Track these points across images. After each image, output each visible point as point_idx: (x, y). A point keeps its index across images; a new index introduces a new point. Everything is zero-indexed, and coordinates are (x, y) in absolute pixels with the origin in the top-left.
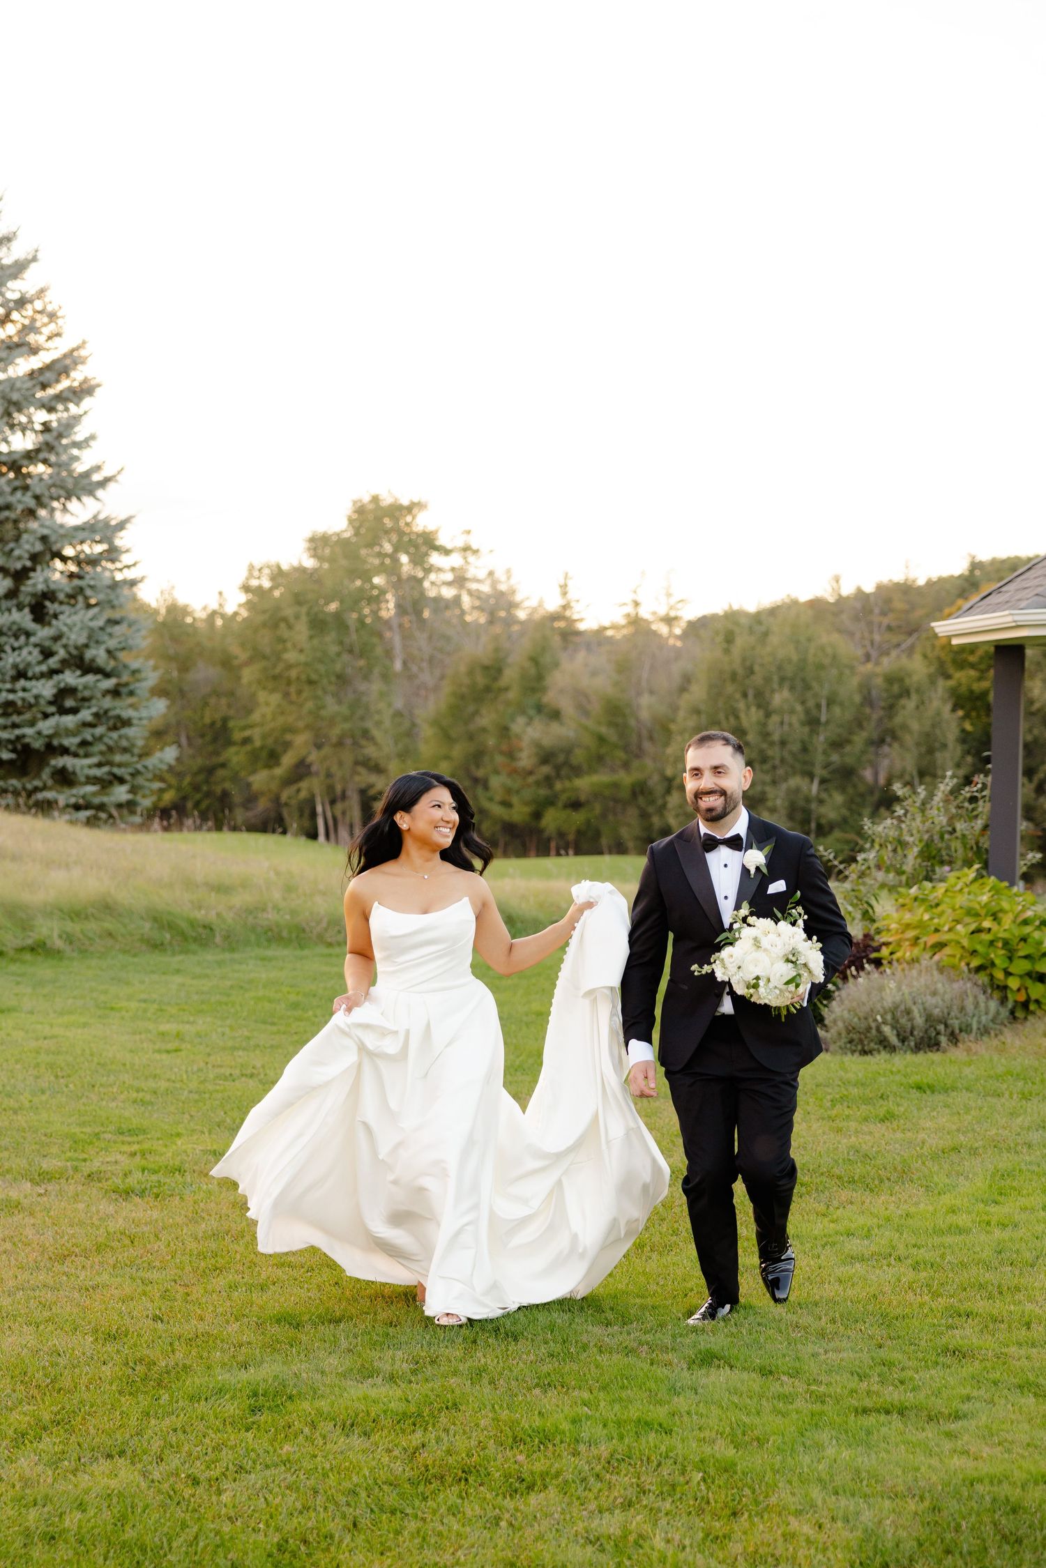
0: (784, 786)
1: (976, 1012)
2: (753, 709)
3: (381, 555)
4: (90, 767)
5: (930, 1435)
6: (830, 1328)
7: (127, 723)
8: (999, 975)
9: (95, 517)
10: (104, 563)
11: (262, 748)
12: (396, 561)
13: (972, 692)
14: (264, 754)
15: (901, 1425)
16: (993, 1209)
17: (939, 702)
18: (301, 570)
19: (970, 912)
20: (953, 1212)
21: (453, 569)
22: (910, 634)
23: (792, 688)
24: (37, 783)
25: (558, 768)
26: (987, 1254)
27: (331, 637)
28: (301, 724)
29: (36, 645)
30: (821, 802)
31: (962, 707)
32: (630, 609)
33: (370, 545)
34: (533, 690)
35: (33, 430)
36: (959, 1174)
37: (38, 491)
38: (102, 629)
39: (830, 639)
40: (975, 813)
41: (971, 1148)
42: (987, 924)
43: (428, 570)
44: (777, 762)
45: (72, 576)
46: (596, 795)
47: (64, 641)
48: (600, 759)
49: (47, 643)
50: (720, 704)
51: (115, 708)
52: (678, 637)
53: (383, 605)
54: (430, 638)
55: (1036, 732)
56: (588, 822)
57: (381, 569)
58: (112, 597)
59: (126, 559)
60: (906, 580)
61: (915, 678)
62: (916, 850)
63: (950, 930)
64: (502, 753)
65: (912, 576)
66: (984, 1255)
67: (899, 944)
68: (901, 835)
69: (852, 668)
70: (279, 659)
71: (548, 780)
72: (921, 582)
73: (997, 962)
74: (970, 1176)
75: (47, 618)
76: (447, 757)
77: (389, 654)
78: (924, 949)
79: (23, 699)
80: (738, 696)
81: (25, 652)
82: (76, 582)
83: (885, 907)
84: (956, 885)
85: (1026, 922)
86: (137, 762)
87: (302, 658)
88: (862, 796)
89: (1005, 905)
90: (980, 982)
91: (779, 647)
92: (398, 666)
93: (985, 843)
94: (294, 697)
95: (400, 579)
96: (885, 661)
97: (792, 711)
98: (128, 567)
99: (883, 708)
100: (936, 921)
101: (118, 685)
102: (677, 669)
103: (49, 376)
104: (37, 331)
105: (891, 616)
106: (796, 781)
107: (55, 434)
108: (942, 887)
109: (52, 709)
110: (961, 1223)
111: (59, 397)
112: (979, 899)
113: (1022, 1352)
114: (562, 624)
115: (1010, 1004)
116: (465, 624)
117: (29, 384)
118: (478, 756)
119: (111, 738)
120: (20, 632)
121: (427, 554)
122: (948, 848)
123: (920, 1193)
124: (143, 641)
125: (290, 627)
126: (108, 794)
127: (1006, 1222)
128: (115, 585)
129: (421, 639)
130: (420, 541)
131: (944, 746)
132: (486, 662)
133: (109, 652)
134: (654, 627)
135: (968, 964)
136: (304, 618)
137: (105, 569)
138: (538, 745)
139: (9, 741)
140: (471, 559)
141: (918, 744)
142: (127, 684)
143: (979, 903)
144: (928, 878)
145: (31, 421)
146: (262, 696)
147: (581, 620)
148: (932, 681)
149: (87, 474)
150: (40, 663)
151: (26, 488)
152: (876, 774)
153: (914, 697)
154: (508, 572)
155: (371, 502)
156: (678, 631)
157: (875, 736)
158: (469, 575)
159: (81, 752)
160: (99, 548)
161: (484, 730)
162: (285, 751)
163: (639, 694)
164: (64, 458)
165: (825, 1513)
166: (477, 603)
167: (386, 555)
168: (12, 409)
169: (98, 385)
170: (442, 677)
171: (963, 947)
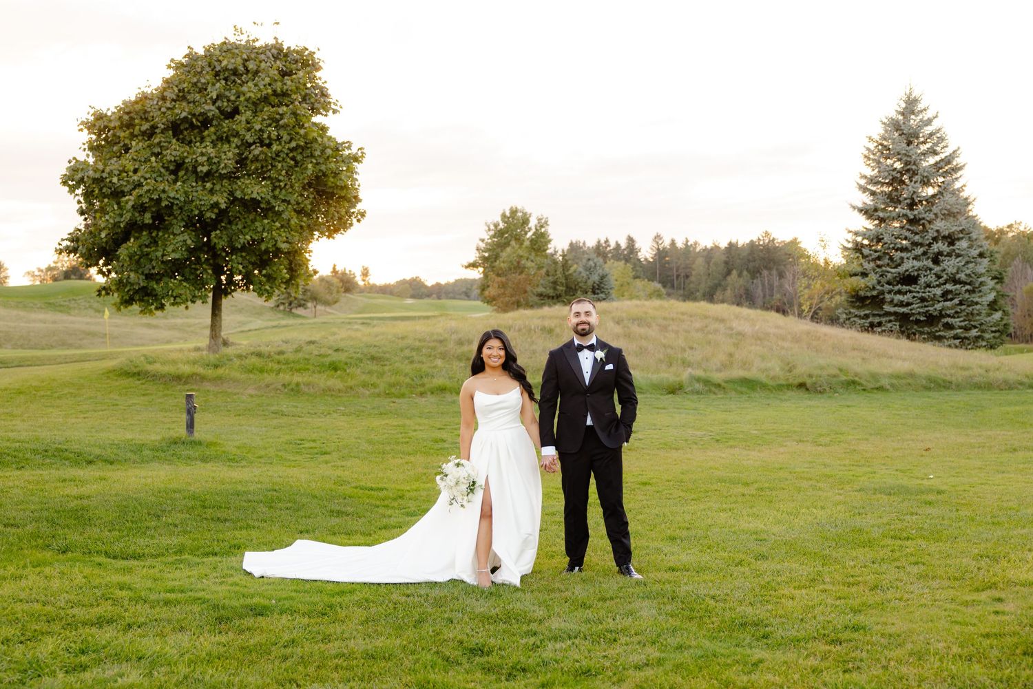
159: (955, 316)
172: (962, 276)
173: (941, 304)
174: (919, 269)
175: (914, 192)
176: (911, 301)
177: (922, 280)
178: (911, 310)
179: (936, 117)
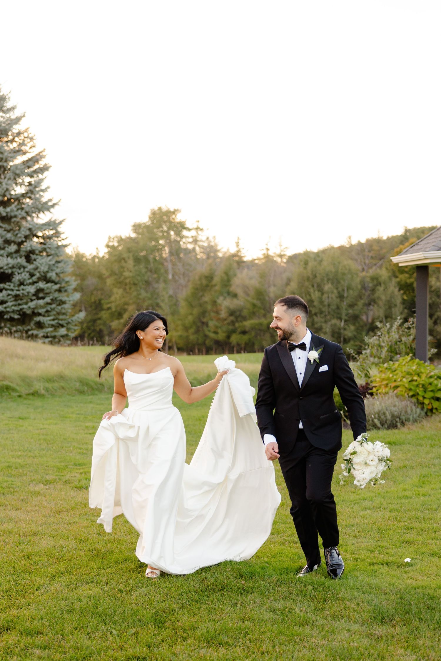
0: (330, 323)
1: (412, 413)
2: (317, 292)
3: (163, 232)
4: (50, 320)
5: (399, 572)
6: (358, 534)
7: (64, 303)
8: (421, 398)
9: (50, 220)
10: (54, 238)
11: (115, 311)
12: (169, 234)
13: (406, 283)
14: (116, 314)
15: (387, 569)
16: (420, 489)
17: (393, 288)
18: (130, 238)
19: (409, 374)
20: (405, 490)
21: (192, 237)
22: (380, 259)
23: (332, 283)
24: (29, 327)
25: (237, 318)
26: (418, 506)
27: (142, 266)
28: (131, 301)
29: (27, 272)
30: (345, 329)
31: (402, 289)
32: (265, 252)
33: (158, 228)
34: (226, 286)
35: (24, 185)
36: (406, 476)
37: (27, 210)
38: (54, 265)
39: (348, 262)
40: (410, 333)
41: (411, 466)
42: (415, 378)
43: (182, 237)
44: (327, 313)
45: (41, 243)
46: (253, 328)
47: (39, 270)
48: (254, 313)
49: (32, 271)
50: (303, 290)
51: (59, 297)
52: (285, 263)
53: (163, 252)
54: (183, 265)
55: (433, 299)
56: (250, 339)
57: (163, 237)
58: (57, 252)
59: (63, 236)
60: (378, 237)
61: (383, 278)
62: (386, 349)
63: (401, 380)
64: (214, 312)
65: (381, 236)
66: (417, 507)
67: (380, 387)
68: (380, 342)
69: (357, 274)
70: (122, 275)
71: (233, 323)
72: (385, 238)
73: (420, 393)
74: (411, 477)
75: (31, 261)
76: (191, 314)
77: (166, 272)
78: (390, 388)
79: (23, 294)
80: (310, 287)
81: (23, 274)
82: (43, 246)
83: (374, 372)
84: (402, 362)
85: (431, 377)
86: (69, 318)
87: (131, 274)
88: (362, 327)
89: (423, 370)
90: (413, 401)
91: (326, 266)
92: (170, 277)
93: (414, 345)
94: (128, 290)
95: (170, 241)
96: (371, 271)
97: (332, 292)
98: (63, 239)
99: (370, 290)
100: (395, 377)
101: (60, 287)
102: (285, 276)
103: (30, 163)
104: (25, 145)
105: (373, 252)
106: (335, 321)
107: (33, 186)
108: (397, 364)
109: (34, 298)
110: (408, 495)
111: (35, 172)
112: (412, 368)
113: (433, 542)
114: (237, 259)
115: (425, 410)
116: (197, 259)
117: (23, 167)
118: (204, 313)
119: (58, 309)
120: (21, 267)
121: (181, 231)
122: (399, 348)
123: (392, 484)
124: (69, 269)
125: (126, 262)
126: (57, 332)
127: (426, 494)
128: (58, 247)
129: (180, 265)
130: (179, 225)
131: (396, 305)
132: (206, 274)
133: (57, 274)
134: (275, 259)
135: (408, 394)
136: (131, 258)
137: (54, 240)
138: (228, 308)
139: (17, 311)
140: (200, 232)
141: (385, 305)
142: (64, 287)
143: (412, 370)
144: (391, 360)
145: (23, 182)
146: (115, 290)
147: (245, 256)
148: (390, 279)
149: (46, 203)
150: (29, 279)
151: (22, 209)
152: (367, 318)
153: (383, 286)
154: (214, 237)
155: (158, 210)
156: (285, 260)
157: (367, 302)
158: (199, 239)
159: (46, 315)
160: (52, 232)
161: (206, 302)
162: (125, 312)
163: (269, 286)
164: (38, 196)
165: (360, 600)
166: (202, 250)
167: (165, 232)
168: (16, 177)
169: (50, 167)
170: (189, 281)
171: (406, 388)
172: (52, 275)
173: (34, 302)
174: (13, 267)
175: (7, 190)
176: (6, 299)
177: (17, 278)
178: (6, 308)
179: (24, 116)
